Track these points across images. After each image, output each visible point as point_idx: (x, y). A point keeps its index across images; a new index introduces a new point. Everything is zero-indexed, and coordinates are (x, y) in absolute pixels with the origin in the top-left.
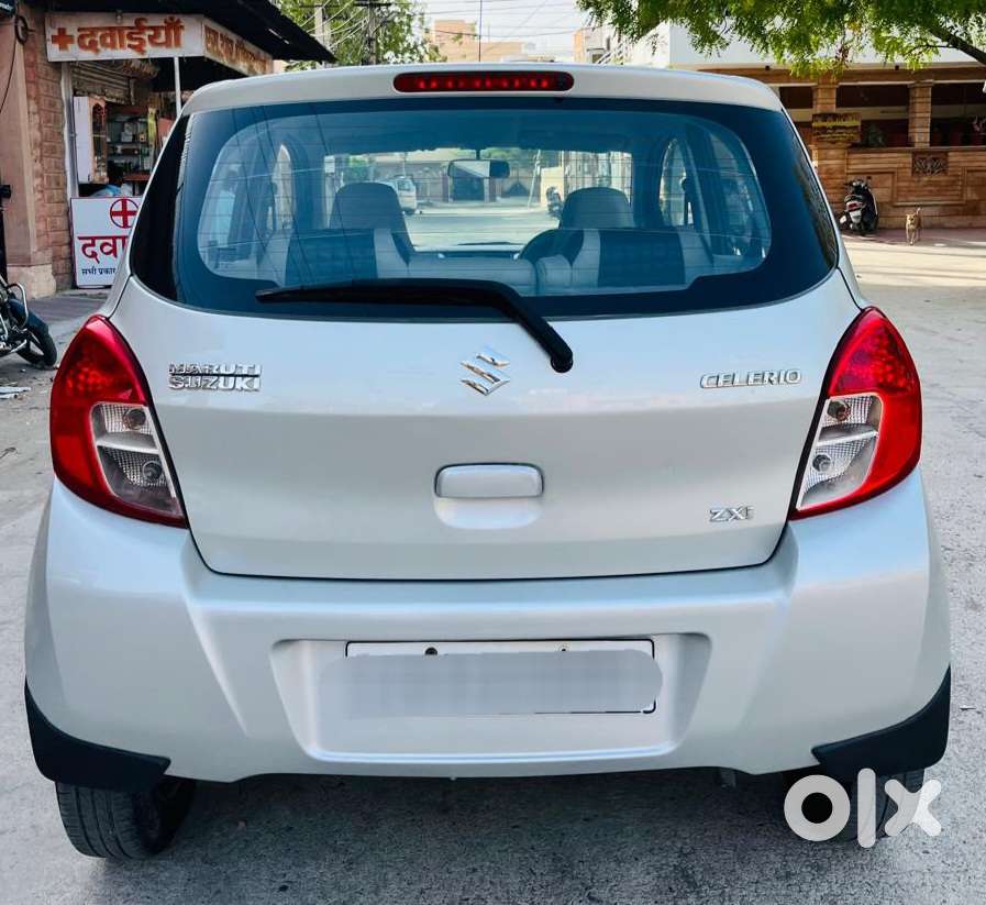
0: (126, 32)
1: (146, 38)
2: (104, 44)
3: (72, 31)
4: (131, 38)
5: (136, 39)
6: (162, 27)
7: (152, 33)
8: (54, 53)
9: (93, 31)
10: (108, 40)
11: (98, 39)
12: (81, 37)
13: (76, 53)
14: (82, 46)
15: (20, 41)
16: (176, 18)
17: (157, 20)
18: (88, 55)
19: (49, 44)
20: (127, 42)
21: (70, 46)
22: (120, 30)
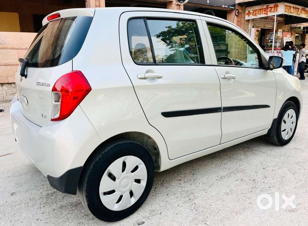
0: (264, 9)
1: (268, 10)
2: (258, 14)
3: (251, 11)
4: (265, 11)
5: (266, 11)
6: (273, 7)
7: (270, 9)
8: (247, 18)
9: (256, 10)
10: (259, 12)
11: (257, 13)
12: (253, 13)
13: (252, 17)
14: (253, 15)
15: (236, 15)
16: (277, 4)
17: (272, 5)
18: (254, 17)
19: (246, 15)
20: (264, 12)
21: (250, 15)
22: (262, 9)
